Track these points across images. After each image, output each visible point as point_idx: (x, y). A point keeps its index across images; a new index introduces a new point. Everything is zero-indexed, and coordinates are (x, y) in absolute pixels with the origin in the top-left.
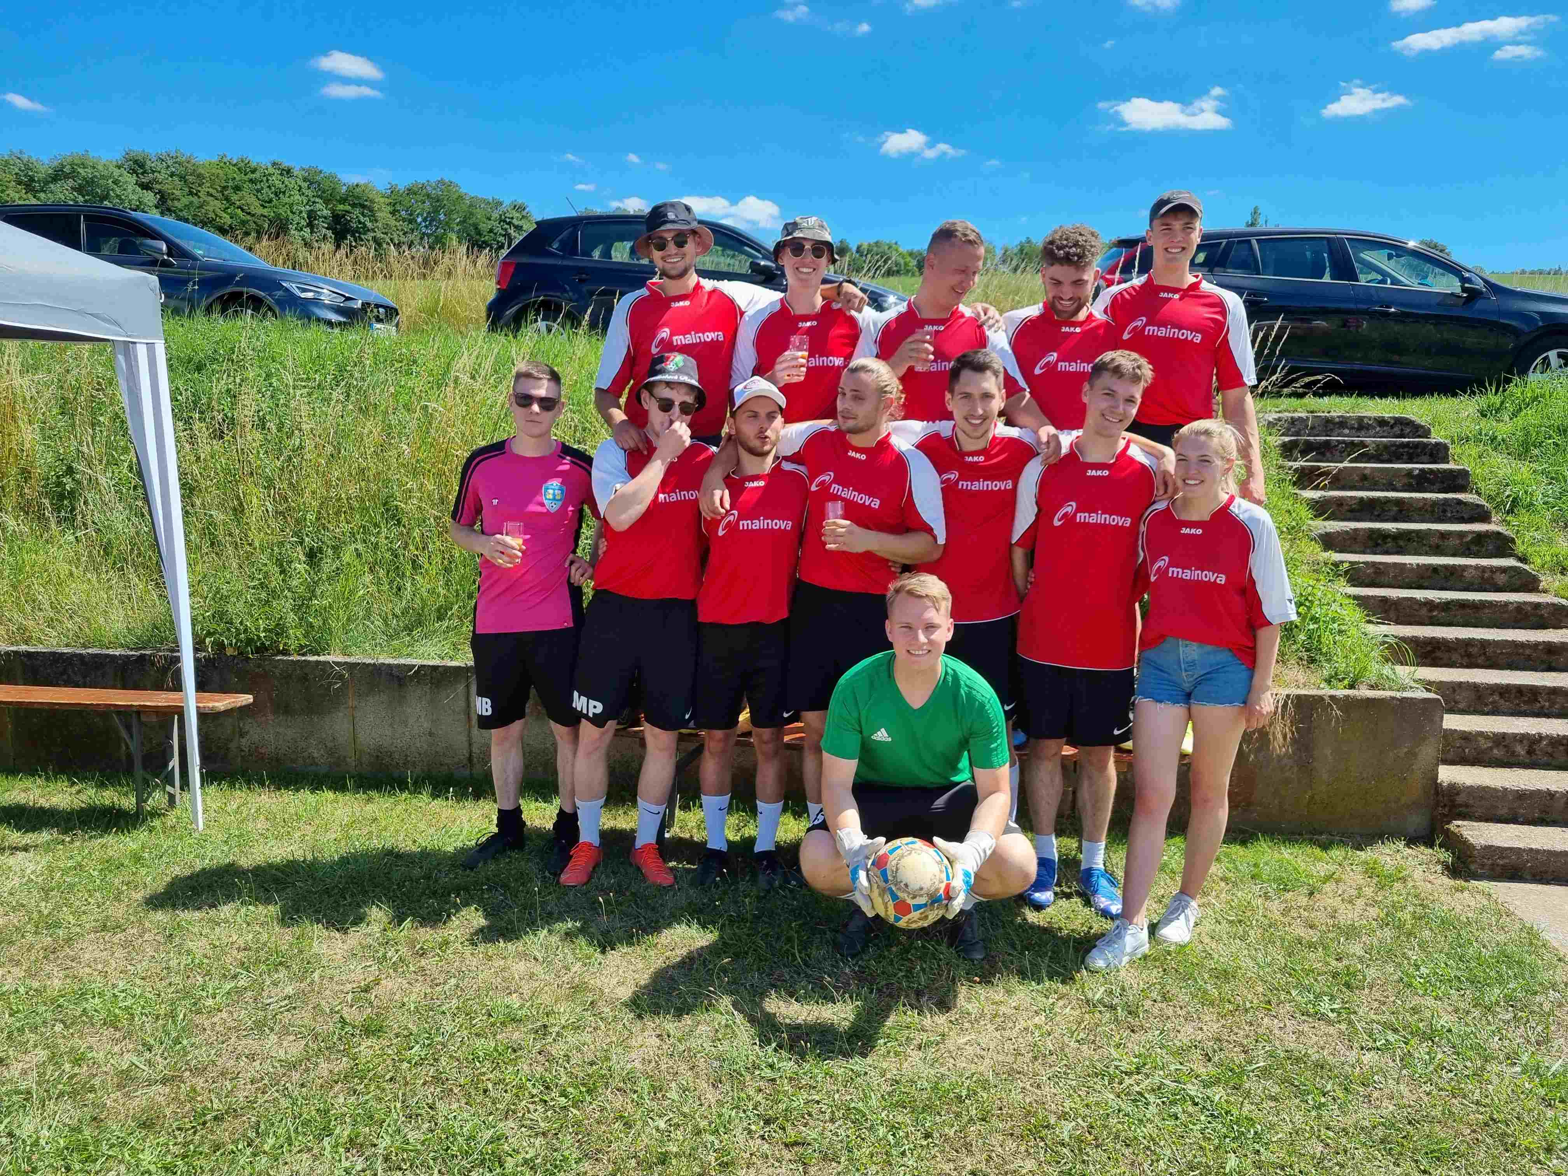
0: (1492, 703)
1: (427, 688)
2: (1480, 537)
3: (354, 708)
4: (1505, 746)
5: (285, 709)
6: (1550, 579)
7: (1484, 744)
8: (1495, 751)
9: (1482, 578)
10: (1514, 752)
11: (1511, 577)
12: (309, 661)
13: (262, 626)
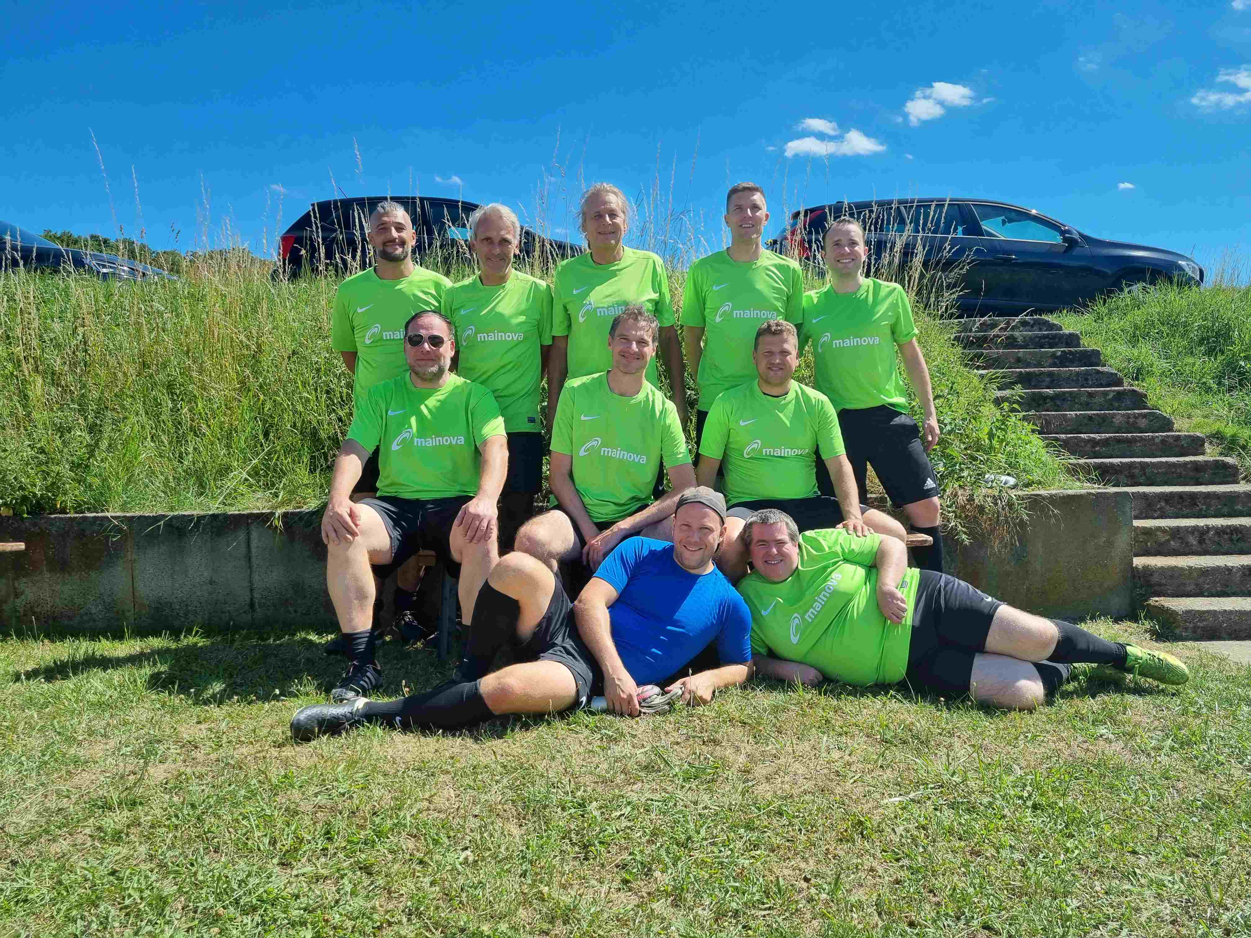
0: (1160, 509)
1: (207, 539)
2: (1120, 396)
3: (133, 561)
4: (1180, 538)
5: (61, 566)
6: (1181, 421)
7: (1163, 538)
8: (1172, 543)
9: (1128, 423)
10: (1187, 543)
11: (1150, 421)
12: (86, 517)
13: (39, 483)
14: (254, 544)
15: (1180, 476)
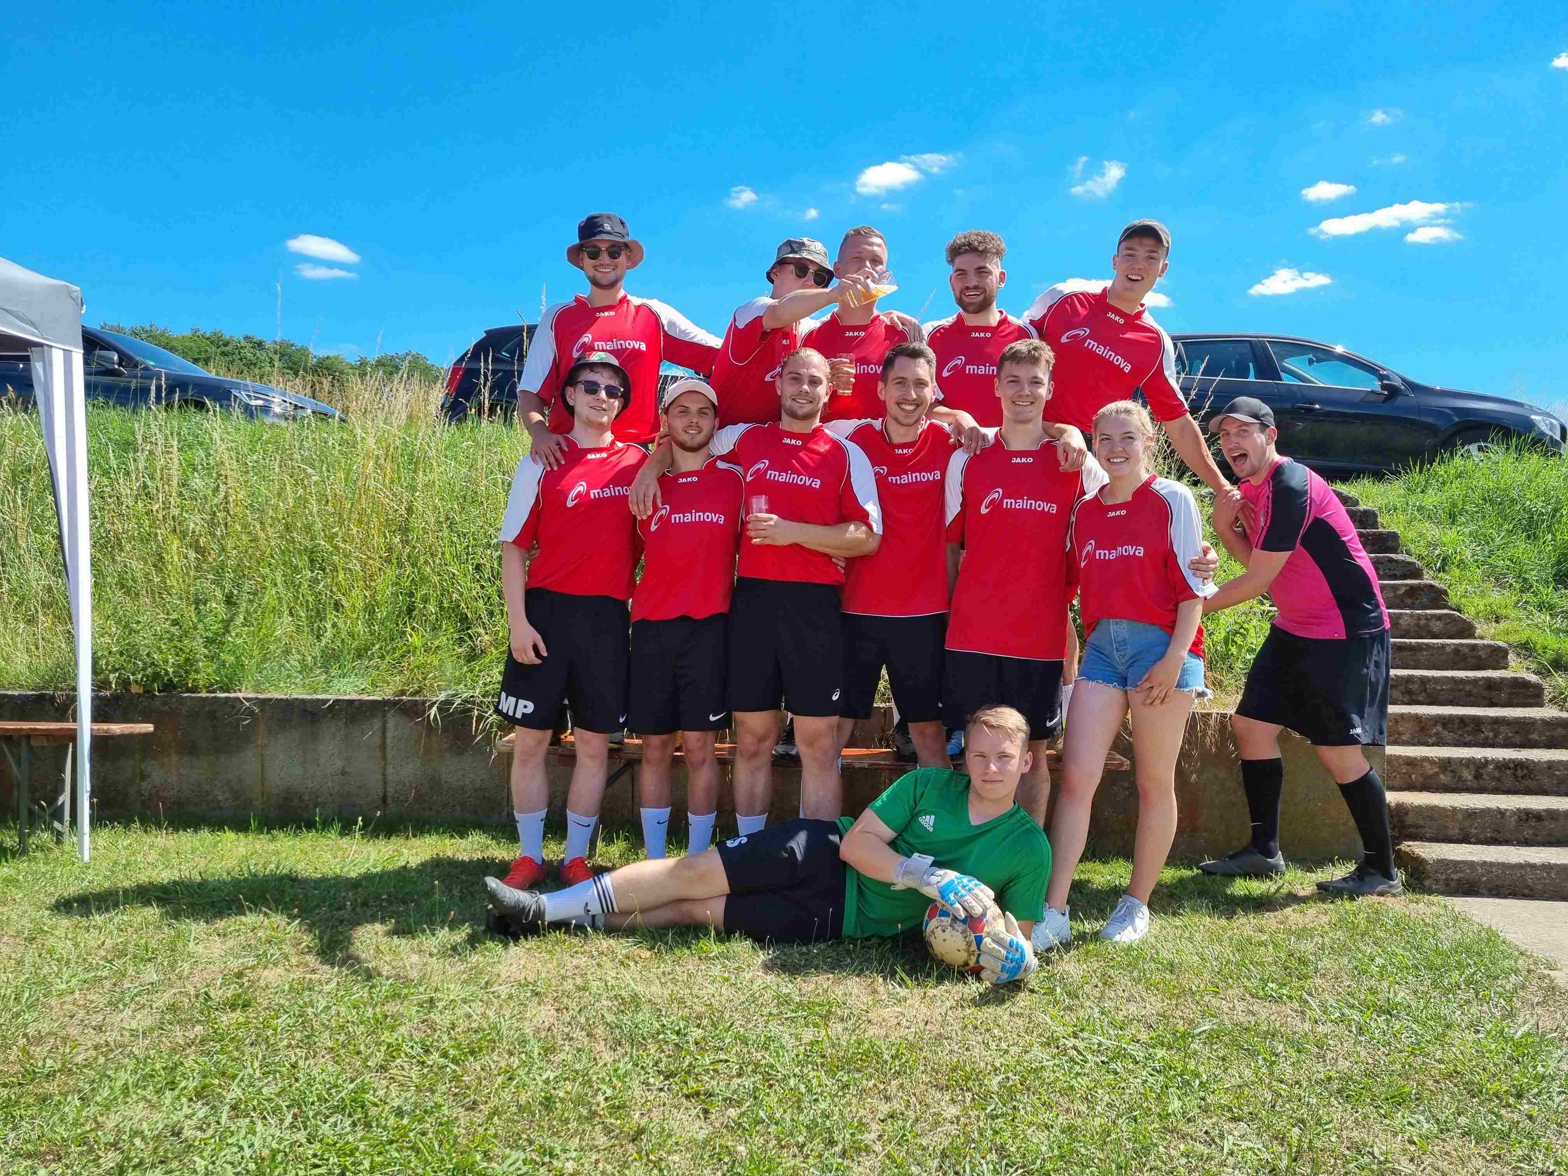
0: (1436, 734)
1: (341, 724)
2: (1412, 591)
3: (264, 747)
4: (1452, 771)
5: (189, 749)
6: (1485, 627)
7: (1430, 770)
8: (1442, 777)
9: (1418, 625)
10: (1460, 777)
11: (1446, 624)
12: (218, 698)
13: (171, 661)
14: (389, 734)
15: (1469, 694)
